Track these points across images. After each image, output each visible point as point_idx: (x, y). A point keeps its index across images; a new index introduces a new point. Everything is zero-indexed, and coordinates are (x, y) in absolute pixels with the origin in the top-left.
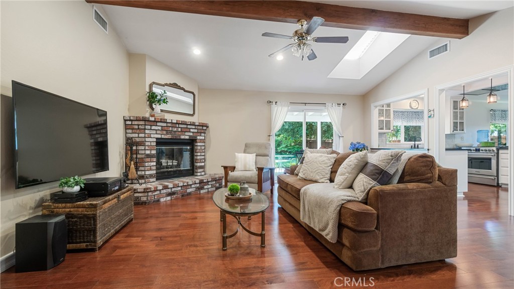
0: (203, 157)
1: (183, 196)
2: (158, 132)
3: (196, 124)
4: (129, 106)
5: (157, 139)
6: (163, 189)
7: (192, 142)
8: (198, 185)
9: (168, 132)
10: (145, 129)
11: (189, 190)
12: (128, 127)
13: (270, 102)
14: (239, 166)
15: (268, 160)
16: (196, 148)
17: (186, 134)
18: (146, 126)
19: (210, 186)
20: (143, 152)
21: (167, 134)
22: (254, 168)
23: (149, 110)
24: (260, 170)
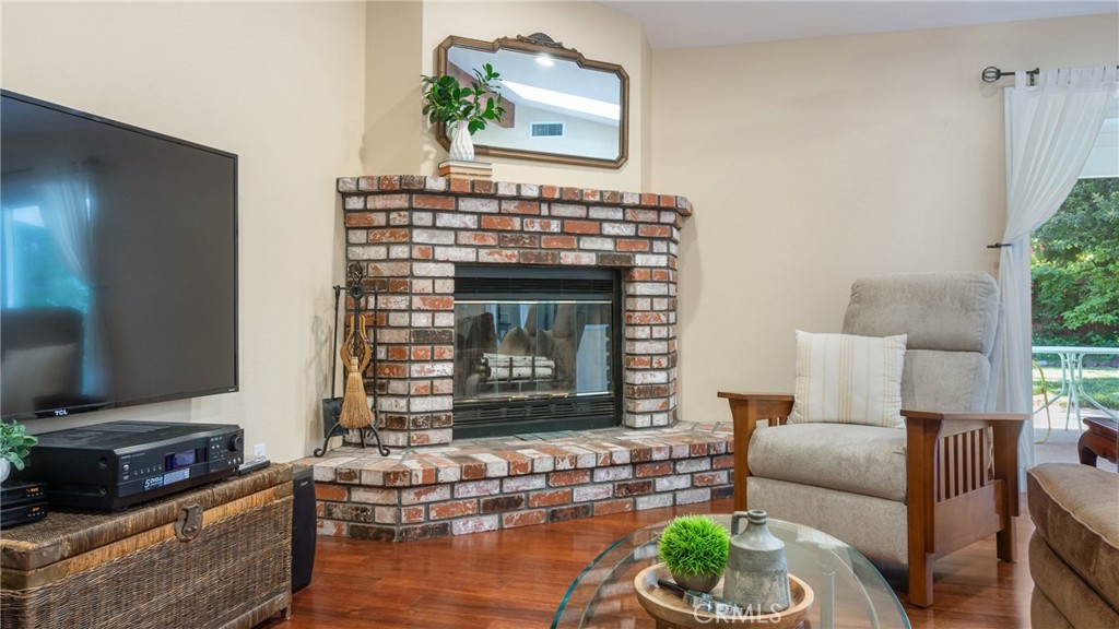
0: (661, 347)
1: (553, 516)
2: (465, 238)
3: (627, 201)
4: (364, 138)
5: (459, 265)
6: (461, 481)
7: (612, 280)
8: (625, 473)
9: (505, 237)
10: (411, 226)
11: (583, 494)
12: (354, 222)
13: (999, 74)
14: (811, 398)
15: (977, 369)
16: (629, 303)
17: (586, 243)
18: (416, 215)
19: (683, 482)
20: (402, 320)
21: (502, 245)
22: (891, 409)
23: (431, 148)
24: (923, 425)
